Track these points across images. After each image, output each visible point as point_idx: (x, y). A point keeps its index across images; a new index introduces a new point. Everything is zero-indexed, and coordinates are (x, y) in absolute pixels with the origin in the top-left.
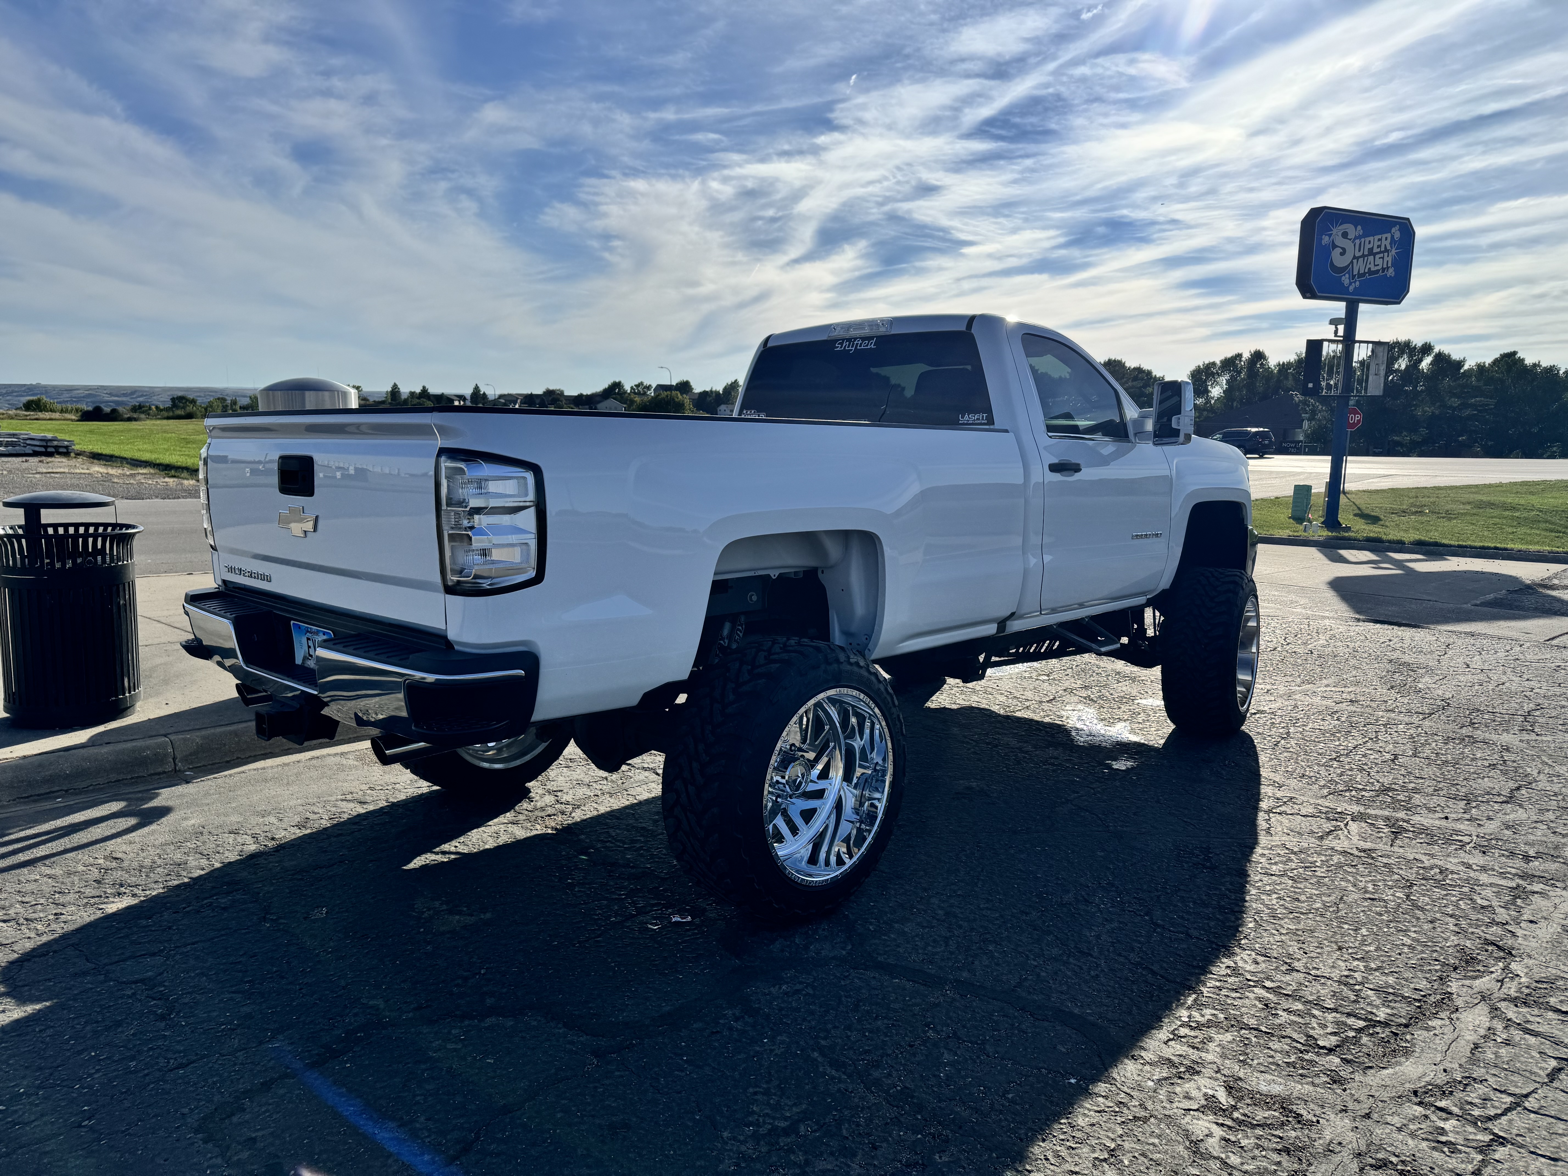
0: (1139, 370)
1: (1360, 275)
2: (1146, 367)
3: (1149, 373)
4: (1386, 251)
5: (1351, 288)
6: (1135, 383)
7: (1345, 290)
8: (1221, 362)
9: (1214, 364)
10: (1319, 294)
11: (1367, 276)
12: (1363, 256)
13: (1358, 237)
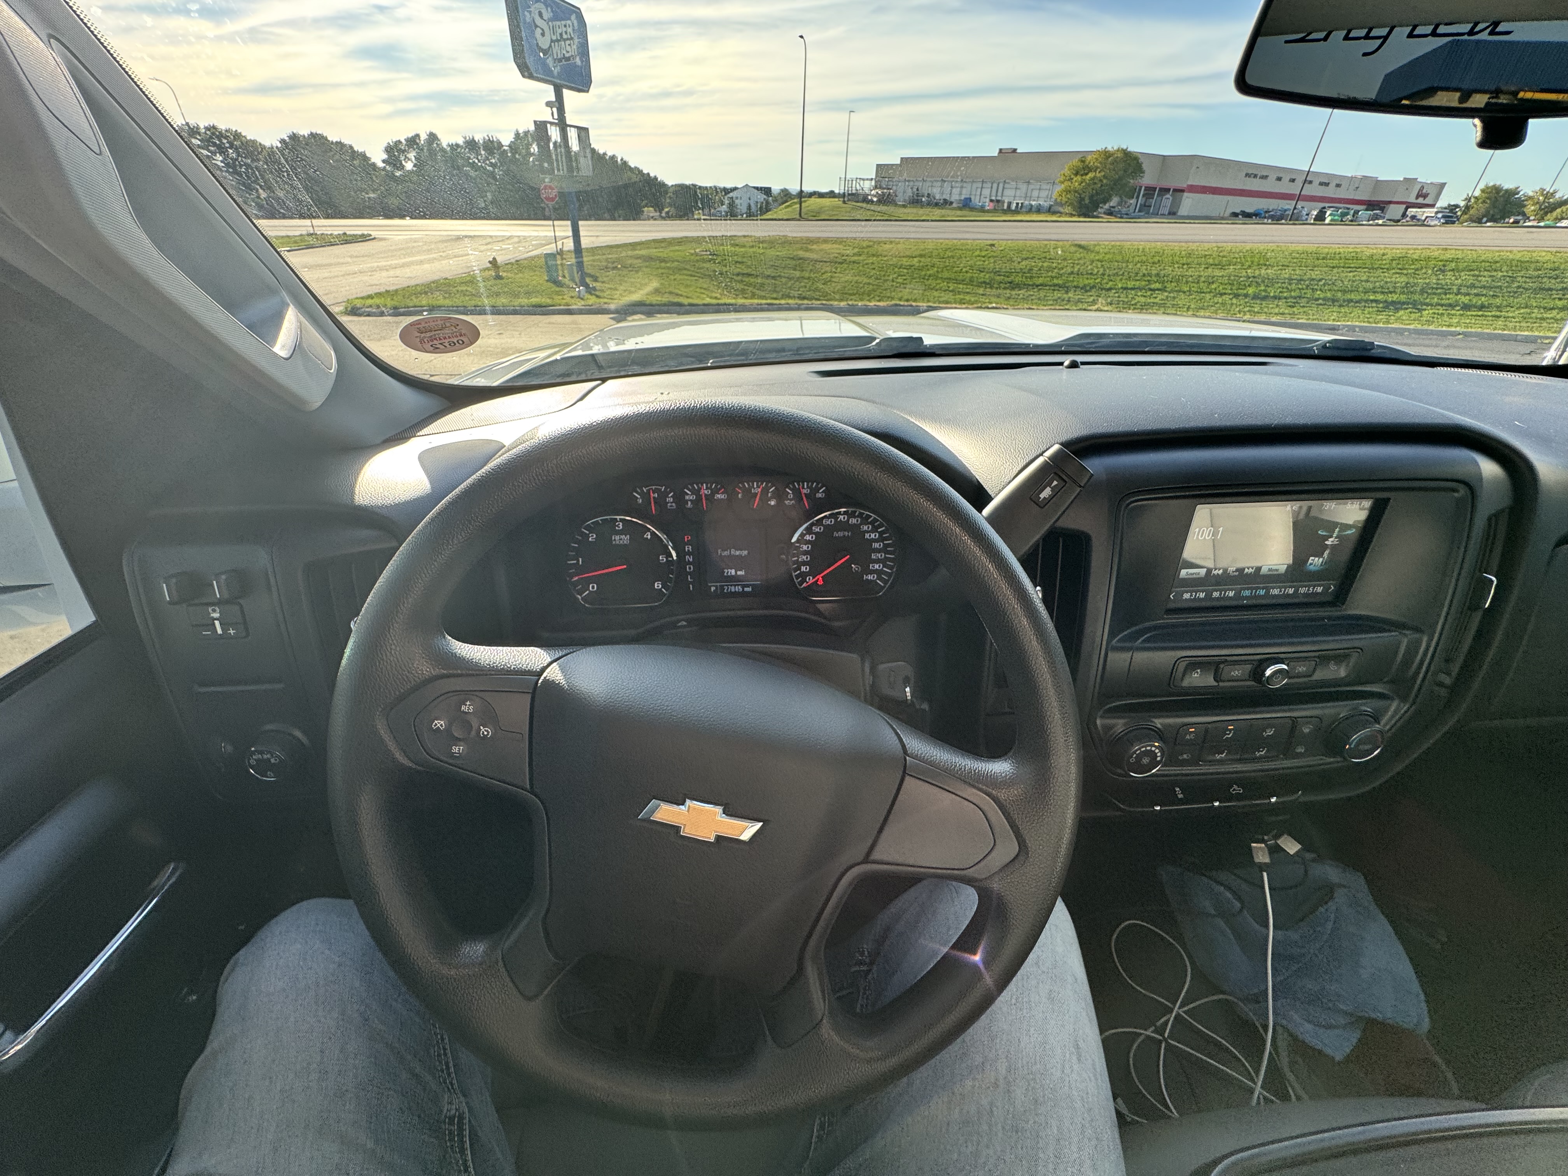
1: (560, 60)
4: (572, 39)
5: (555, 73)
7: (551, 73)
8: (406, 140)
9: (400, 142)
10: (535, 75)
11: (564, 62)
12: (558, 41)
13: (551, 20)
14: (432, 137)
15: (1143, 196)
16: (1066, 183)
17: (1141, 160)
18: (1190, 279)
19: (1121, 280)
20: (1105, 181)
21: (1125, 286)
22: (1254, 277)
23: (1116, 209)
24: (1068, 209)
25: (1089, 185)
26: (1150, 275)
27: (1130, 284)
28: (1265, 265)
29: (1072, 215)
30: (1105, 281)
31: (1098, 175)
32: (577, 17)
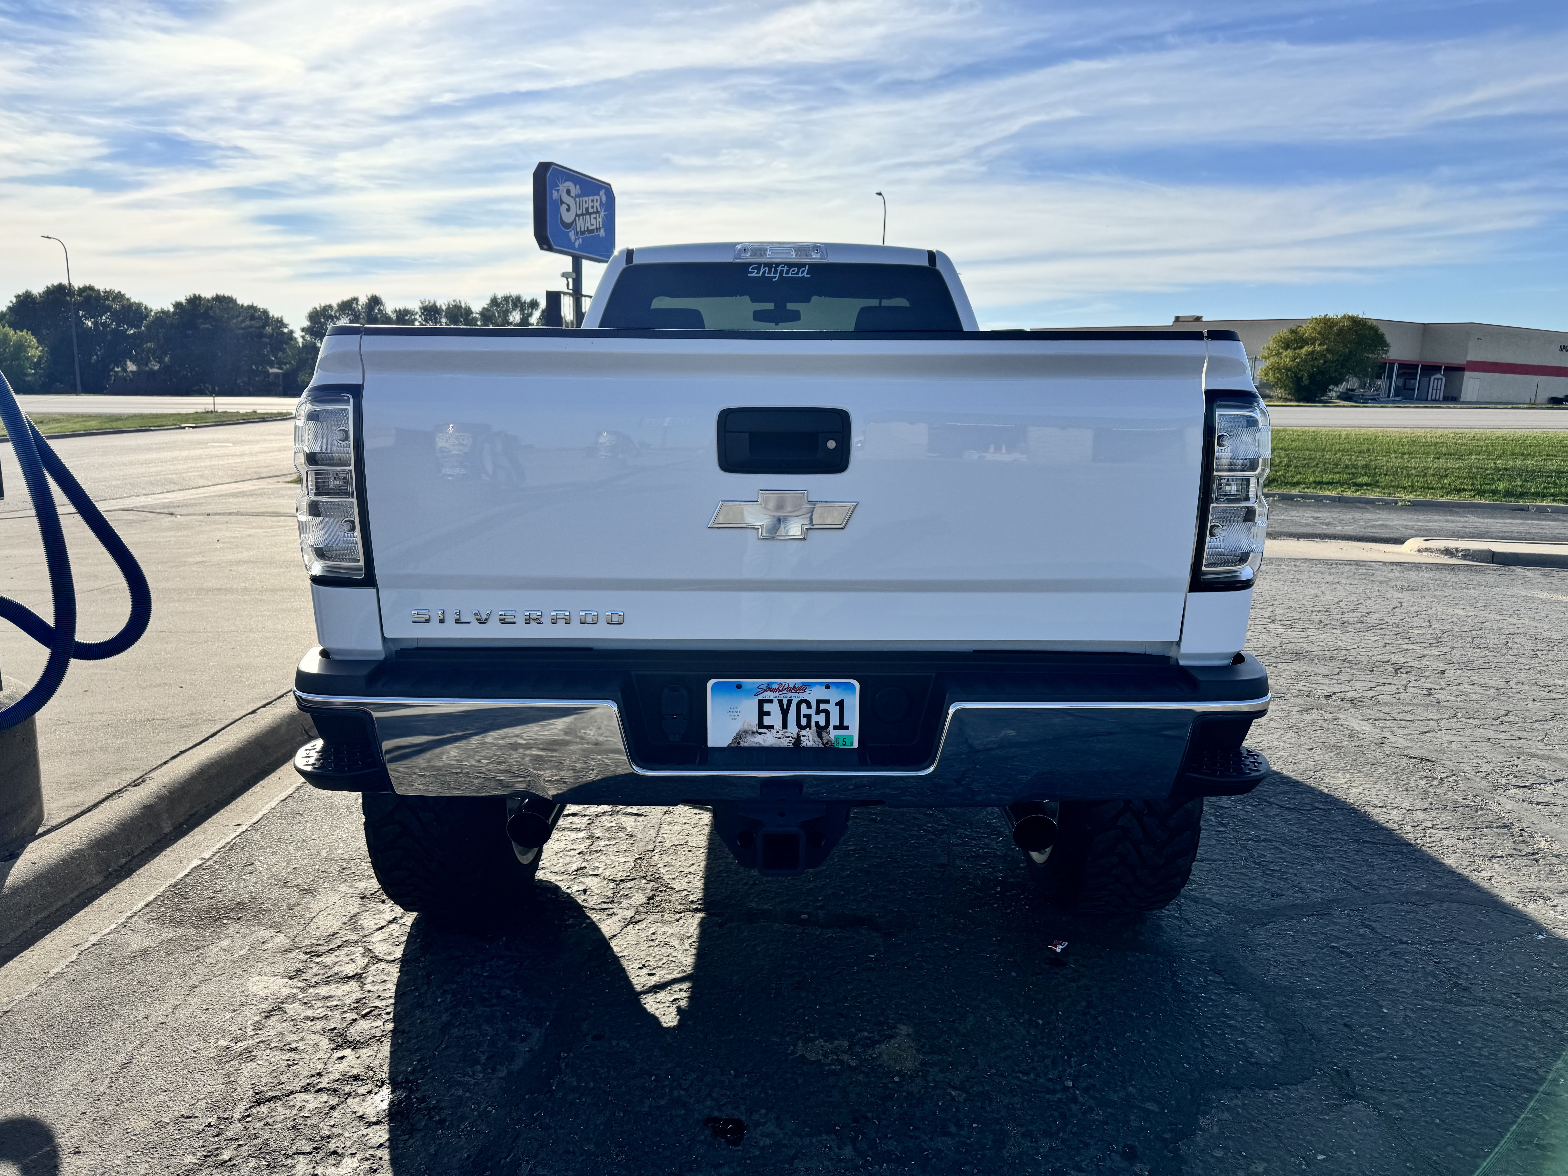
0: (252, 308)
1: (583, 233)
2: (261, 305)
3: (265, 312)
4: (598, 212)
5: (577, 244)
6: (253, 323)
7: (571, 245)
8: (338, 305)
9: (330, 307)
10: (555, 247)
11: (587, 234)
12: (582, 215)
13: (578, 196)
14: (375, 301)
15: (1398, 376)
16: (1272, 359)
17: (1382, 330)
18: (1413, 472)
19: (1313, 472)
20: (1329, 356)
21: (1318, 479)
22: (1506, 469)
23: (1357, 392)
24: (1279, 392)
25: (1305, 361)
26: (1355, 467)
27: (1326, 478)
28: (1523, 454)
29: (1286, 400)
30: (1290, 474)
31: (1318, 348)
32: (605, 194)
